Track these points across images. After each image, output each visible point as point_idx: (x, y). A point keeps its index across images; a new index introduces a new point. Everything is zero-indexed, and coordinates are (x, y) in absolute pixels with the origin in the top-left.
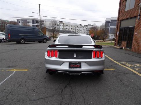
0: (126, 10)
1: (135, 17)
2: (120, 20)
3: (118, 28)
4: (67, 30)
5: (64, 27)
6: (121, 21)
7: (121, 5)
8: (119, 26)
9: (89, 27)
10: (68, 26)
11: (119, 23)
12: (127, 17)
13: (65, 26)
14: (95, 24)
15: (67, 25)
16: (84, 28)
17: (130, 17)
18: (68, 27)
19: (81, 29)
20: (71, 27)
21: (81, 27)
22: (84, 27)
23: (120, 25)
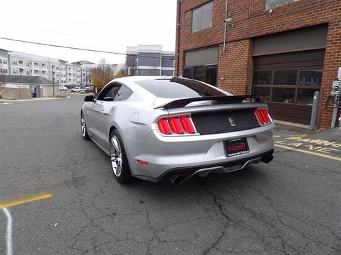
0: (195, 30)
1: (216, 46)
2: (181, 51)
3: (181, 68)
4: (24, 74)
5: (12, 66)
6: (185, 52)
7: (182, 19)
8: (181, 63)
9: (83, 66)
10: (24, 64)
11: (181, 57)
12: (199, 45)
13: (14, 63)
14: (103, 60)
15: (21, 62)
16: (72, 70)
17: (205, 45)
18: (24, 67)
19: (63, 72)
20: (34, 68)
21: (63, 67)
22: (72, 68)
23: (184, 62)
